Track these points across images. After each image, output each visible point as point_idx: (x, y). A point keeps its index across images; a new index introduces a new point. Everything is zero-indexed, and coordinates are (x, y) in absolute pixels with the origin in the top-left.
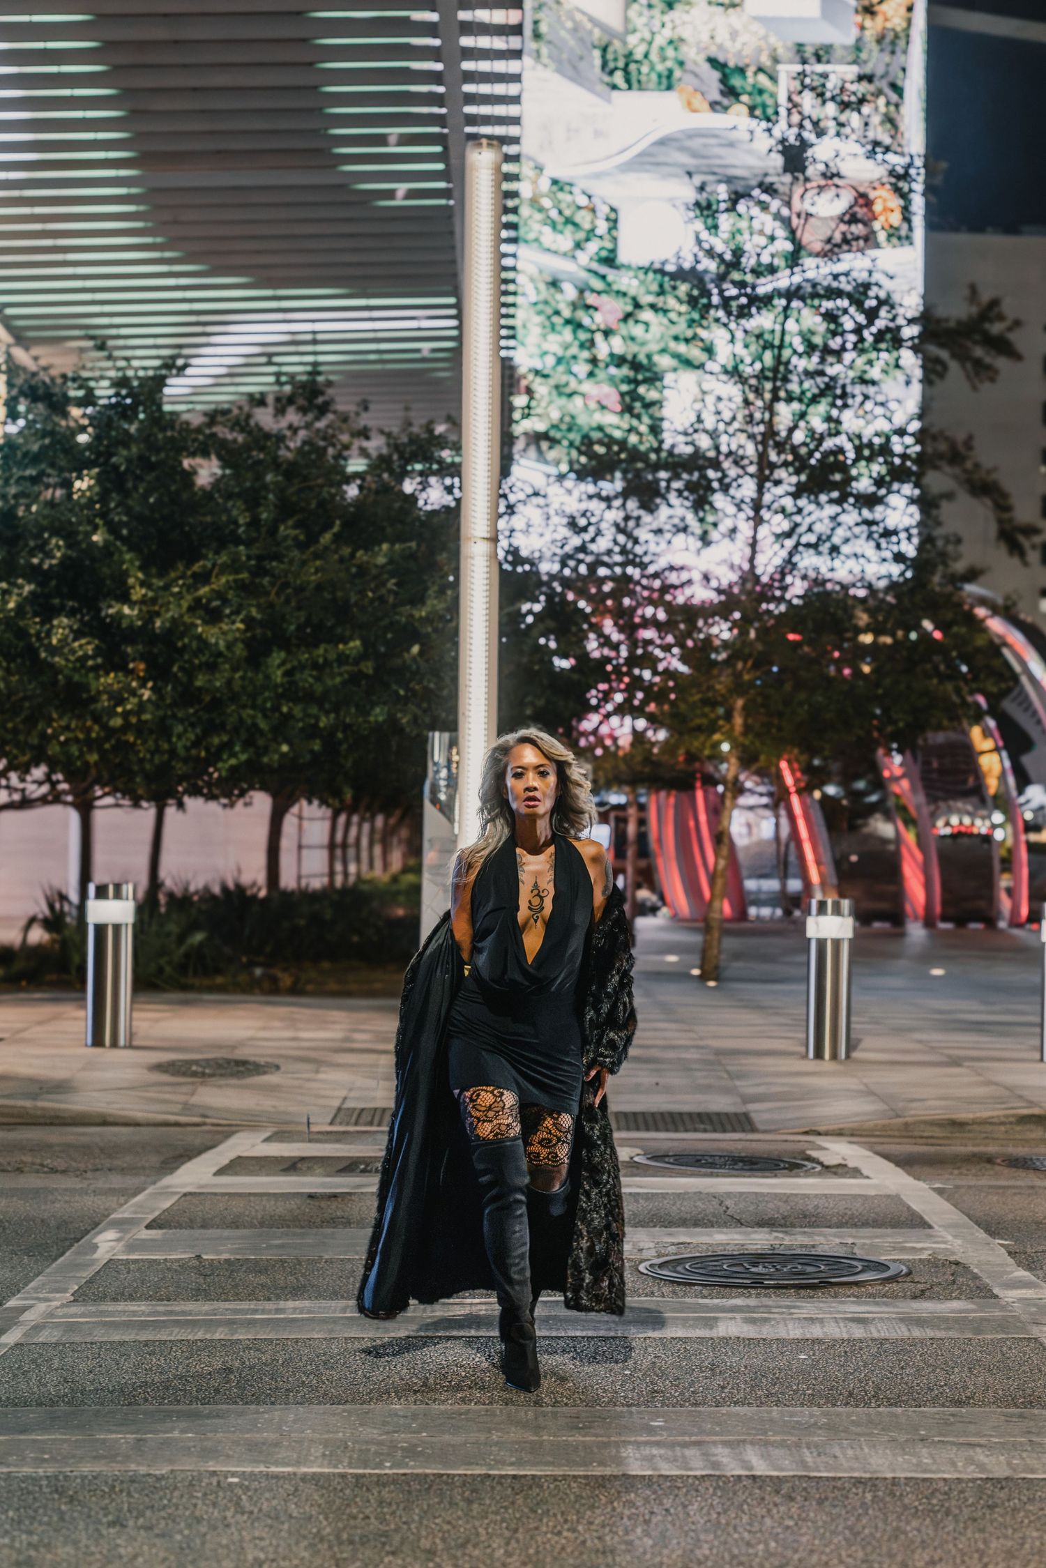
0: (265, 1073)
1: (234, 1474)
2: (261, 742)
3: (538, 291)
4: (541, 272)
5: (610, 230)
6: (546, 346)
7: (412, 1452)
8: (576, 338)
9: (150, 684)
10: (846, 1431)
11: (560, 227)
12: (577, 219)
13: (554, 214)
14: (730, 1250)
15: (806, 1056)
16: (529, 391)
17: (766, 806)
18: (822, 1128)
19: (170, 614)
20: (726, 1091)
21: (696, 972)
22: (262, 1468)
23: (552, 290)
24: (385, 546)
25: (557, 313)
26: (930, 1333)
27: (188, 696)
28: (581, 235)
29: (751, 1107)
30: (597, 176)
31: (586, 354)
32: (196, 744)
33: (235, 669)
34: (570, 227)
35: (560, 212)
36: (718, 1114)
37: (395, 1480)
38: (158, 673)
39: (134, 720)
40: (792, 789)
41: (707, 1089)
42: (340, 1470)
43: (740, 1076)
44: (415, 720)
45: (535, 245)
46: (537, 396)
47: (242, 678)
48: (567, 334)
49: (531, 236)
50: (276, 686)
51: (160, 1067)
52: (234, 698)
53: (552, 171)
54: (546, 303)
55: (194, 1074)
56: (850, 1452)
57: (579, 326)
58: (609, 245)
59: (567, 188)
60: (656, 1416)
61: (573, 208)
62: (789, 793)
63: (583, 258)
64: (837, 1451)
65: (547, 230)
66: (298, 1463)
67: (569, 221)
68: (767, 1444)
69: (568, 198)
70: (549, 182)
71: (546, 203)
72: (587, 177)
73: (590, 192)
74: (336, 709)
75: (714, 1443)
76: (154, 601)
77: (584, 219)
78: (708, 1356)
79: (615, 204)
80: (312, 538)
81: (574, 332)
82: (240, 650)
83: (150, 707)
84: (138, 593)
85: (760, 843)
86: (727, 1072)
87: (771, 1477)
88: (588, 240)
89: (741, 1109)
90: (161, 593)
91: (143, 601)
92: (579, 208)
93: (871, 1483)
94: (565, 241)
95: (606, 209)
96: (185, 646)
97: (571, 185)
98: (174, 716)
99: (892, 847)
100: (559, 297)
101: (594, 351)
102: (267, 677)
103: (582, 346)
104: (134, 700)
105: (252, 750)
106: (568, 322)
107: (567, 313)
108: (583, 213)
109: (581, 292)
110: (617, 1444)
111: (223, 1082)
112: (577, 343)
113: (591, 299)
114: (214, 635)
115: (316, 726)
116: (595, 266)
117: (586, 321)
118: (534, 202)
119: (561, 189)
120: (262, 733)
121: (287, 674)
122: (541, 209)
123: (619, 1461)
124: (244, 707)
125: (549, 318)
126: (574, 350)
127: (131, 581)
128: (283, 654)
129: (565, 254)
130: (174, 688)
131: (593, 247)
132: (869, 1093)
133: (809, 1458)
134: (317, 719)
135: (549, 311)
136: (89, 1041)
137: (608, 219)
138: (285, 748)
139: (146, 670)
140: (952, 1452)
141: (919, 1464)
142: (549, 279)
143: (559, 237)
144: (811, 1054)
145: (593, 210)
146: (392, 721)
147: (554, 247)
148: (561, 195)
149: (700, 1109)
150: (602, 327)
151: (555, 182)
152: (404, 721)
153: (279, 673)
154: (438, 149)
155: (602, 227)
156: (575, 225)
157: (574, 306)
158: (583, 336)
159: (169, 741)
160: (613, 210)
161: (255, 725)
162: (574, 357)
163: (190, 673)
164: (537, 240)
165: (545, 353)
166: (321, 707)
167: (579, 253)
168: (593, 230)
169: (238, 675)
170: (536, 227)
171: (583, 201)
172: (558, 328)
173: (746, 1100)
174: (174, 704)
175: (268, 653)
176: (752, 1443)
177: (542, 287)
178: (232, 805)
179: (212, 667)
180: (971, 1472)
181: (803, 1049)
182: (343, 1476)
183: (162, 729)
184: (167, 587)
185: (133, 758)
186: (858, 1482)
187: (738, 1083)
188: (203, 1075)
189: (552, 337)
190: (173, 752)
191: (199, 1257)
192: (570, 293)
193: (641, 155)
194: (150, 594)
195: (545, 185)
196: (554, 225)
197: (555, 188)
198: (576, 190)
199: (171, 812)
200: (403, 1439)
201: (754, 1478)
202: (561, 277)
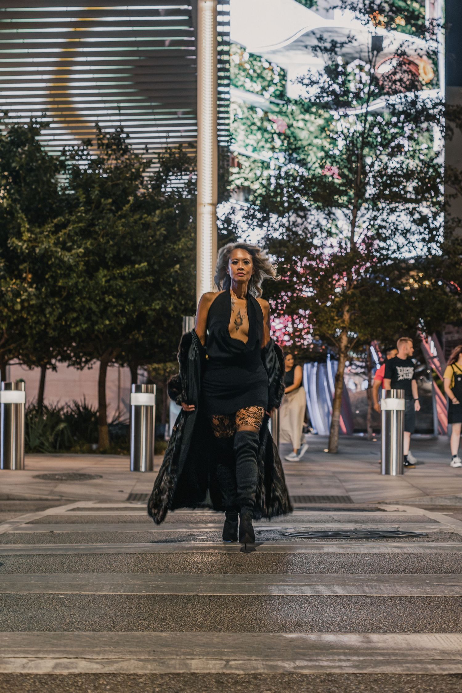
0: (94, 479)
1: (61, 595)
2: (94, 318)
3: (243, 113)
4: (245, 102)
5: (280, 80)
6: (248, 141)
7: (157, 587)
8: (263, 137)
9: (35, 286)
10: (388, 581)
11: (255, 79)
12: (264, 75)
13: (251, 72)
14: (333, 530)
15: (381, 473)
16: (239, 165)
17: (364, 373)
18: (387, 501)
19: (43, 247)
20: (338, 487)
21: (326, 450)
22: (77, 592)
23: (251, 112)
24: (157, 212)
25: (254, 124)
26: (435, 551)
27: (55, 292)
28: (266, 83)
29: (350, 494)
30: (274, 52)
31: (269, 145)
32: (60, 318)
33: (79, 277)
34: (260, 79)
35: (255, 71)
36: (332, 497)
37: (147, 597)
38: (38, 280)
39: (26, 304)
40: (377, 362)
41: (328, 486)
42: (119, 593)
43: (345, 481)
44: (175, 309)
45: (242, 88)
46: (243, 167)
47: (83, 282)
48: (259, 135)
49: (239, 83)
50: (102, 287)
51: (38, 477)
52: (79, 293)
53: (249, 50)
54: (247, 118)
55: (58, 479)
56: (389, 588)
57: (266, 130)
58: (281, 89)
59: (258, 59)
60: (289, 577)
61: (262, 69)
62: (376, 364)
63: (267, 95)
64: (382, 587)
65: (248, 80)
66: (97, 591)
67: (260, 76)
68: (345, 585)
69: (259, 64)
70: (248, 55)
71: (247, 66)
72: (268, 53)
73: (269, 61)
74: (134, 301)
75: (318, 585)
76: (35, 240)
77: (268, 75)
78: (316, 559)
79: (283, 67)
80: (119, 208)
81: (263, 135)
82: (81, 267)
83: (33, 297)
84: (27, 236)
85: (361, 392)
86: (339, 480)
87: (346, 596)
88: (269, 86)
89: (346, 494)
90: (39, 236)
91: (29, 240)
92: (265, 69)
93: (400, 598)
94: (257, 87)
95: (279, 70)
96: (52, 264)
97: (260, 57)
98: (47, 303)
99: (430, 394)
100: (254, 116)
101: (274, 144)
102: (97, 283)
103: (266, 141)
104: (26, 294)
105: (89, 323)
106: (259, 129)
107: (259, 124)
108: (267, 71)
109: (266, 113)
110: (266, 586)
111: (72, 482)
112: (264, 140)
113: (271, 116)
114: (67, 257)
115: (123, 310)
116: (273, 99)
117: (269, 128)
118: (240, 67)
119: (255, 60)
120: (94, 312)
121: (107, 281)
122: (244, 70)
123: (267, 590)
124: (85, 298)
125: (249, 126)
126: (262, 143)
127: (22, 229)
128: (106, 272)
129: (257, 93)
130: (46, 289)
131: (272, 89)
132: (413, 486)
133: (367, 589)
134: (124, 307)
135: (249, 123)
136: (2, 466)
137: (279, 75)
138: (107, 322)
139: (32, 278)
140: (443, 588)
141: (424, 592)
142: (249, 106)
143: (254, 84)
144: (384, 472)
145: (272, 70)
146: (164, 309)
147: (251, 89)
148: (254, 63)
149: (324, 494)
150: (277, 131)
151: (251, 55)
152: (170, 309)
153: (104, 280)
154: (186, 18)
155: (277, 79)
156: (263, 78)
157: (262, 120)
158: (267, 136)
159: (45, 317)
160: (282, 70)
161: (90, 309)
162: (263, 147)
163: (55, 279)
164: (242, 86)
165: (247, 145)
166: (126, 301)
167: (264, 93)
168: (272, 81)
169: (80, 280)
170: (242, 79)
171: (266, 65)
172: (254, 132)
173: (348, 491)
174: (46, 296)
175: (97, 270)
176: (337, 585)
177: (246, 110)
178: (82, 368)
179: (67, 276)
180: (452, 594)
181: (379, 470)
182: (120, 595)
183: (40, 309)
184: (42, 233)
185: (26, 327)
186: (391, 598)
187: (344, 484)
188: (62, 480)
189: (251, 137)
190: (47, 324)
191: (52, 532)
192: (260, 114)
193: (296, 41)
194: (33, 236)
195: (246, 57)
196: (252, 79)
197: (251, 59)
198: (263, 60)
199: (49, 372)
200: (153, 584)
201: (337, 596)
202: (255, 105)
